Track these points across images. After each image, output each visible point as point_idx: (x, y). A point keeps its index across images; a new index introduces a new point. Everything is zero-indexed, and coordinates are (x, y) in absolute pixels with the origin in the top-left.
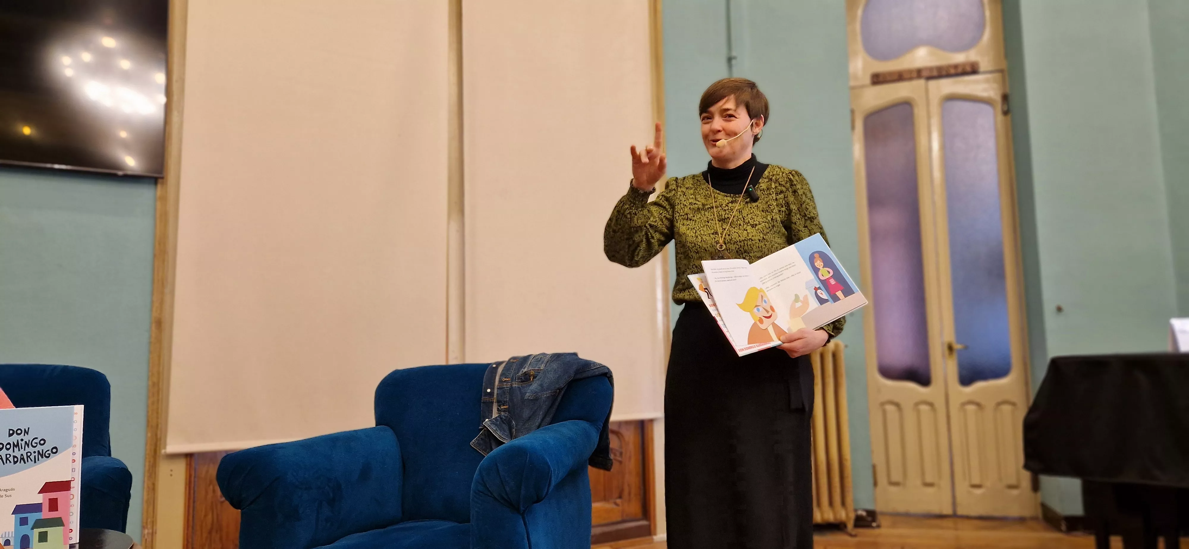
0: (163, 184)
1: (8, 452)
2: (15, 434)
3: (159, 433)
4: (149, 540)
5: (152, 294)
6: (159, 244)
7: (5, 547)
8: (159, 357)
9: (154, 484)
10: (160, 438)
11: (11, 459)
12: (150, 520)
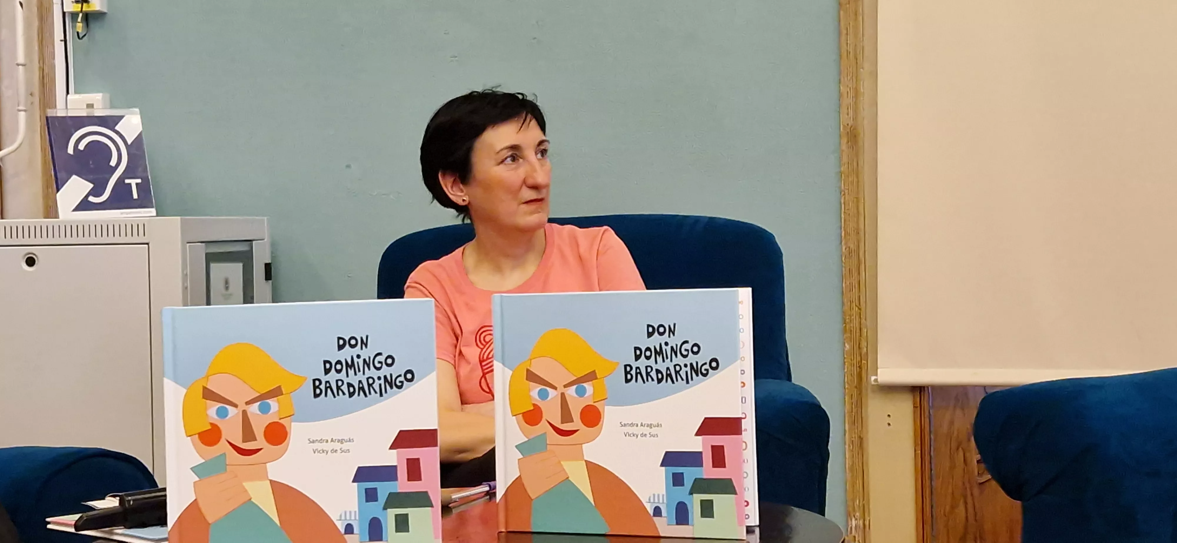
1: (648, 363)
2: (656, 333)
3: (863, 343)
4: (859, 539)
7: (654, 518)
9: (861, 438)
10: (867, 352)
11: (653, 374)
12: (858, 503)
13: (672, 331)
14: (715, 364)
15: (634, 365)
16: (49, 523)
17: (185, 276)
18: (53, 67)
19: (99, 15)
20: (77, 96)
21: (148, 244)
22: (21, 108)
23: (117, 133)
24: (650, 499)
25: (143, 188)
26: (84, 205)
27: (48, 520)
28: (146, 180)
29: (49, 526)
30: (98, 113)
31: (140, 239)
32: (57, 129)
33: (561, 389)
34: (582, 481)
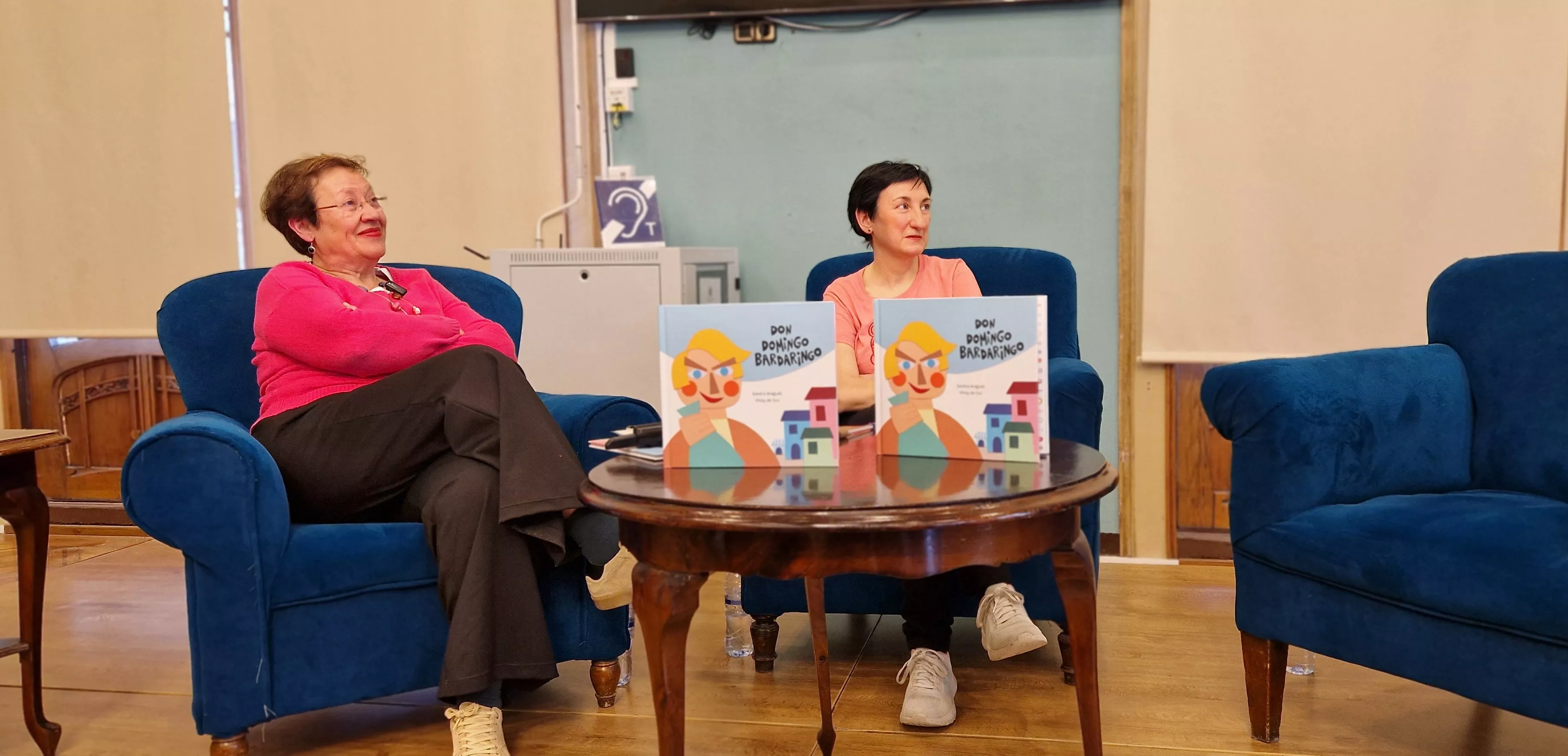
1: (975, 345)
2: (982, 326)
3: (1132, 334)
4: (1127, 465)
5: (1120, 157)
7: (979, 447)
8: (1130, 238)
9: (1129, 399)
10: (1135, 341)
11: (979, 353)
12: (1126, 441)
13: (993, 325)
14: (1020, 346)
15: (967, 346)
17: (683, 286)
18: (599, 149)
19: (628, 114)
20: (615, 168)
21: (659, 265)
22: (579, 176)
23: (640, 192)
25: (657, 228)
26: (619, 240)
28: (658, 222)
30: (629, 178)
31: (655, 261)
32: (601, 189)
33: (918, 362)
34: (931, 423)
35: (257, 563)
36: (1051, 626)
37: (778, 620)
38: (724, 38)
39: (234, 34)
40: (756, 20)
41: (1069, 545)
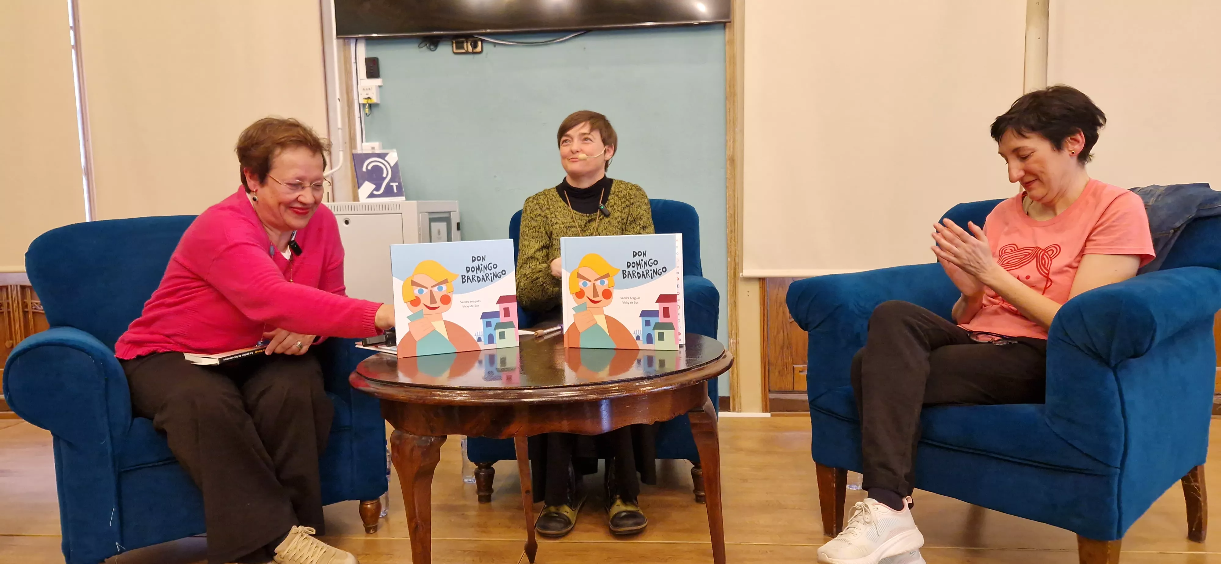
0: (730, 28)
1: (634, 269)
2: (637, 255)
3: (737, 259)
4: (734, 348)
5: (727, 134)
6: (730, 87)
7: (637, 341)
9: (735, 302)
10: (738, 264)
11: (636, 274)
12: (734, 332)
13: (645, 254)
14: (664, 269)
15: (627, 270)
16: (356, 345)
17: (419, 229)
18: (355, 130)
19: (376, 105)
20: (367, 144)
21: (401, 214)
22: (341, 150)
23: (386, 161)
24: (635, 332)
25: (399, 187)
26: (371, 195)
27: (356, 343)
28: (400, 183)
29: (356, 346)
30: (377, 151)
31: (398, 211)
32: (358, 160)
33: (593, 282)
34: (603, 324)
35: (108, 438)
36: (686, 463)
37: (495, 466)
38: (445, 50)
39: (77, 46)
40: (467, 37)
41: (701, 407)
